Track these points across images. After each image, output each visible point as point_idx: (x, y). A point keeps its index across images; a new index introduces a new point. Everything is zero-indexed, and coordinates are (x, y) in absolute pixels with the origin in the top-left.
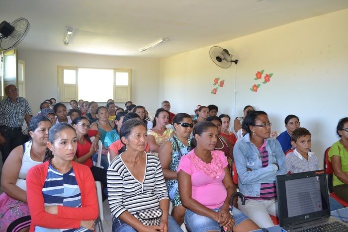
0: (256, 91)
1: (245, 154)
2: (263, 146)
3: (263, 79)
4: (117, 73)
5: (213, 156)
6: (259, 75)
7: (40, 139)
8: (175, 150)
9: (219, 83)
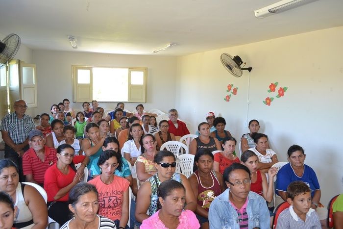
0: (269, 104)
1: (221, 216)
2: (244, 207)
3: (276, 93)
4: (132, 72)
5: (181, 220)
6: (272, 88)
7: (3, 186)
8: (154, 193)
9: (232, 91)
